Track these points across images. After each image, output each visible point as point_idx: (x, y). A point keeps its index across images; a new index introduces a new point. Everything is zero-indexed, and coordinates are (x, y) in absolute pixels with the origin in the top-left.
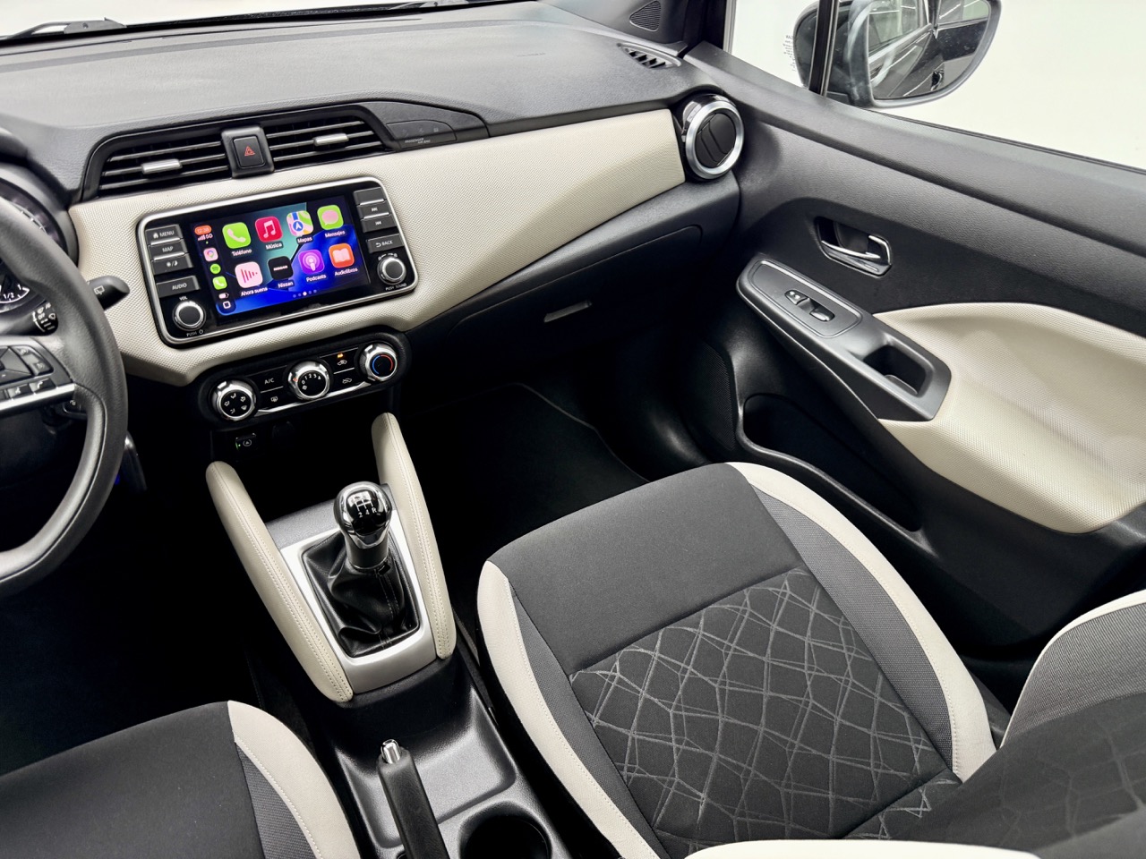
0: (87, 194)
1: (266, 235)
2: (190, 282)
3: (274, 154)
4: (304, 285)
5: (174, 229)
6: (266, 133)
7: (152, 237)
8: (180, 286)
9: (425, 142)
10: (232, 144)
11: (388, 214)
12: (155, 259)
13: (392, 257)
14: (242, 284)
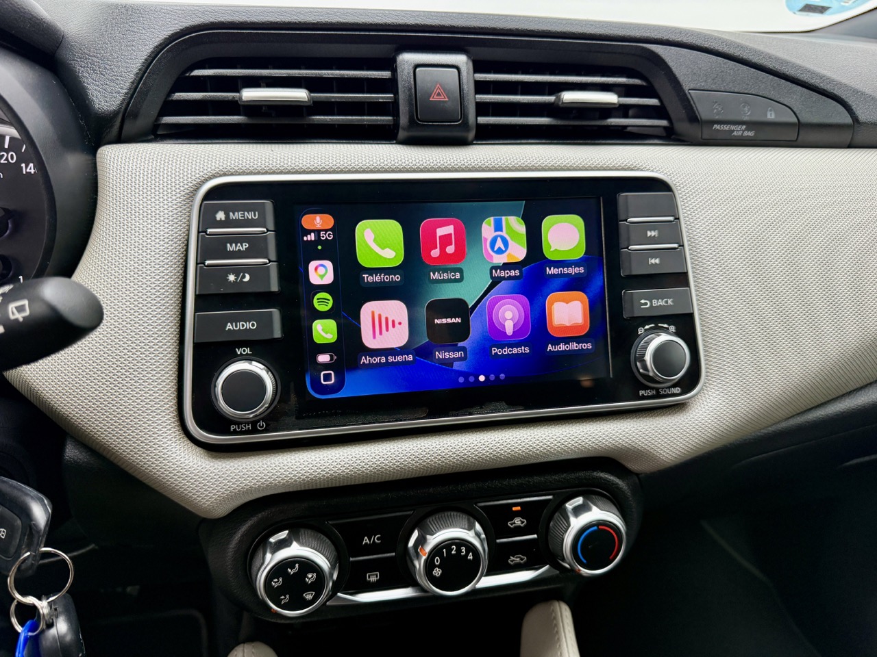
0: (129, 128)
1: (435, 253)
2: (266, 322)
3: (482, 109)
4: (484, 361)
5: (261, 209)
6: (476, 70)
7: (215, 218)
8: (241, 326)
9: (746, 134)
10: (412, 77)
11: (676, 245)
12: (207, 262)
13: (666, 331)
14: (369, 341)
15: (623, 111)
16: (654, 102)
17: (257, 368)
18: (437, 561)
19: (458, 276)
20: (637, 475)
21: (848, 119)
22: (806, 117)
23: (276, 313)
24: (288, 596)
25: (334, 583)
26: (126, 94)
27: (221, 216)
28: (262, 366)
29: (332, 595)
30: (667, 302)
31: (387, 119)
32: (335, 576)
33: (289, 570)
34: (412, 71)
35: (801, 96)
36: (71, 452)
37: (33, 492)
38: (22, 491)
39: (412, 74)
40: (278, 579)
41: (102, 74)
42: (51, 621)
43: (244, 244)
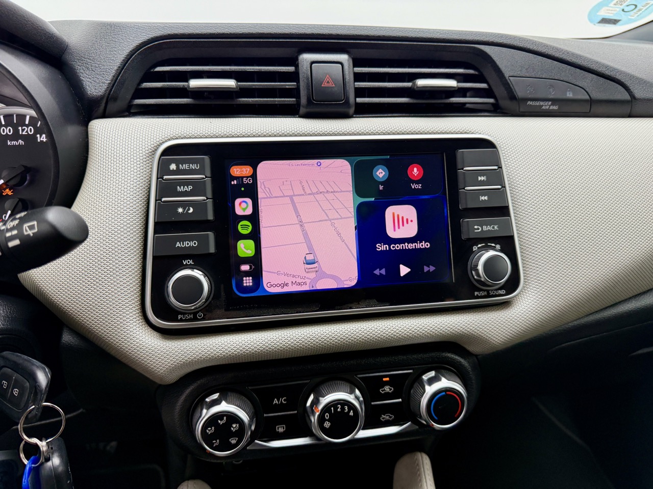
0: (112, 107)
2: (204, 241)
3: (360, 92)
5: (201, 162)
6: (355, 65)
7: (169, 168)
8: (187, 244)
9: (552, 108)
10: (309, 70)
11: (500, 187)
12: (163, 199)
13: (494, 248)
15: (462, 92)
16: (484, 86)
17: (197, 274)
18: (327, 416)
20: (476, 356)
21: (627, 97)
22: (596, 95)
23: (211, 235)
24: (218, 441)
25: (252, 432)
26: (109, 84)
27: (173, 167)
28: (201, 273)
29: (251, 441)
30: (493, 228)
31: (292, 100)
32: (253, 428)
33: (219, 421)
34: (309, 66)
35: (592, 80)
36: (67, 338)
37: (38, 363)
38: (31, 363)
39: (309, 69)
40: (211, 428)
41: (93, 70)
42: (48, 456)
43: (189, 187)
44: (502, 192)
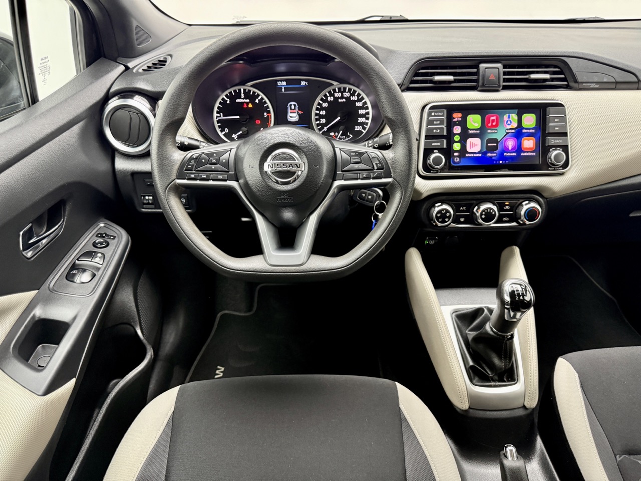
1: (490, 125)
2: (442, 143)
3: (505, 80)
4: (502, 157)
5: (443, 112)
6: (504, 68)
8: (436, 144)
9: (595, 86)
11: (564, 124)
12: (429, 127)
13: (559, 150)
14: (468, 149)
15: (552, 80)
16: (563, 76)
17: (440, 155)
18: (484, 213)
19: (496, 131)
20: (546, 198)
21: (635, 79)
22: (618, 80)
23: (445, 141)
25: (452, 219)
27: (433, 114)
30: (560, 141)
31: (475, 84)
32: (453, 217)
34: (484, 70)
35: (617, 72)
43: (438, 122)
44: (565, 126)
